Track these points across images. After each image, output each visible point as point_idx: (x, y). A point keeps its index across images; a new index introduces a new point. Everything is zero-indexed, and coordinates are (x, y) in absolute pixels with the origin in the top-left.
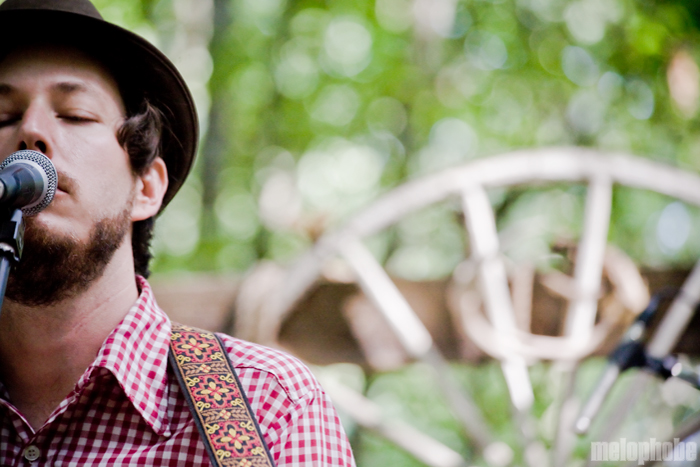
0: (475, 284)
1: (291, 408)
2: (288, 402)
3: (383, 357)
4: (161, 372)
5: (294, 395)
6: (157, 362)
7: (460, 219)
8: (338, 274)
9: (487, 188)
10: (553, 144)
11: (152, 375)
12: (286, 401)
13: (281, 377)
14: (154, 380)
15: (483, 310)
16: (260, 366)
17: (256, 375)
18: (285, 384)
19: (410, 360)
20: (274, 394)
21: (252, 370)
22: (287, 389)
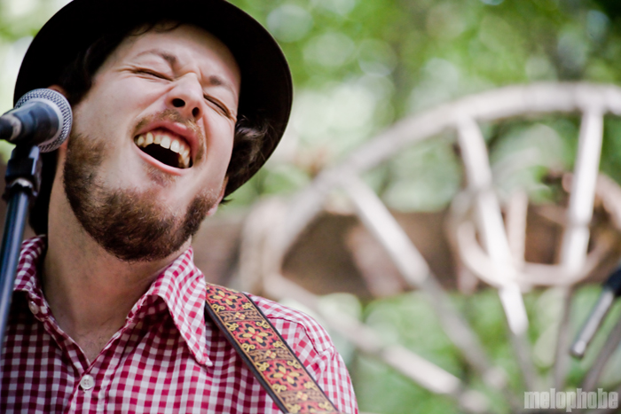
0: (471, 215)
1: (317, 358)
2: (314, 353)
3: (383, 286)
4: (200, 313)
5: (319, 348)
6: (197, 305)
7: (457, 150)
8: (340, 206)
9: (479, 122)
10: (542, 78)
11: (193, 315)
12: (312, 351)
13: (308, 330)
14: (195, 320)
15: (479, 238)
16: (288, 318)
17: (286, 326)
18: (312, 336)
19: (407, 288)
20: (302, 344)
21: (282, 321)
22: (313, 341)
